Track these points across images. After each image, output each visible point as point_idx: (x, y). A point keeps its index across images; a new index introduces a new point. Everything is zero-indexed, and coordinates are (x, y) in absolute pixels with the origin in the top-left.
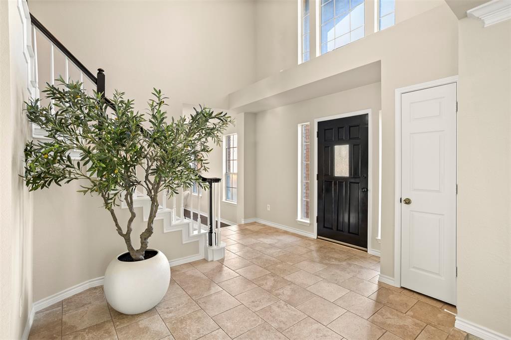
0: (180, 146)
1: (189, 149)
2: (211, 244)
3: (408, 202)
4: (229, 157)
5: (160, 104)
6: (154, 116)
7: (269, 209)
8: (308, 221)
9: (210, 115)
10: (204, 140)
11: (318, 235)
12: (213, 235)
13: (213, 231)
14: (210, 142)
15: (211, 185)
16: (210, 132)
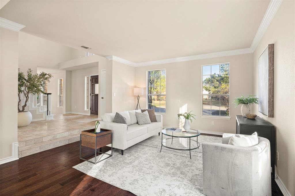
0: (36, 82)
1: (39, 83)
2: (48, 115)
3: (103, 98)
4: (61, 88)
5: (30, 72)
6: (28, 75)
7: (76, 108)
8: (88, 110)
9: (46, 74)
10: (44, 81)
11: (91, 114)
12: (49, 112)
13: (49, 110)
14: (46, 82)
15: (48, 95)
16: (46, 79)
